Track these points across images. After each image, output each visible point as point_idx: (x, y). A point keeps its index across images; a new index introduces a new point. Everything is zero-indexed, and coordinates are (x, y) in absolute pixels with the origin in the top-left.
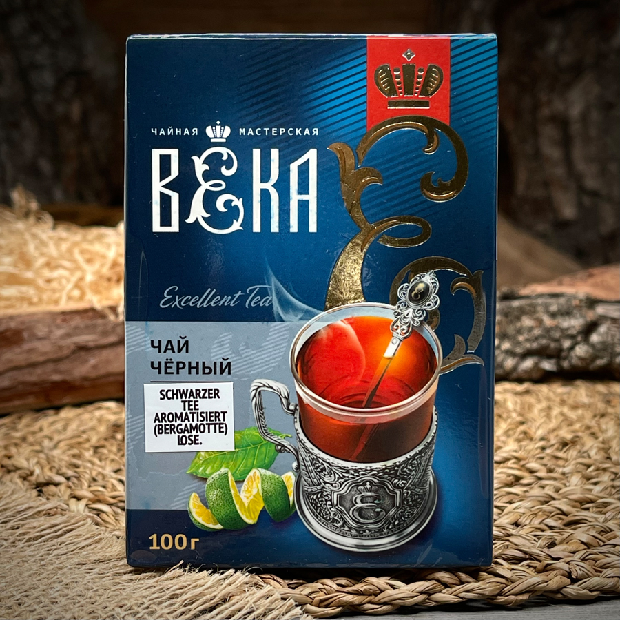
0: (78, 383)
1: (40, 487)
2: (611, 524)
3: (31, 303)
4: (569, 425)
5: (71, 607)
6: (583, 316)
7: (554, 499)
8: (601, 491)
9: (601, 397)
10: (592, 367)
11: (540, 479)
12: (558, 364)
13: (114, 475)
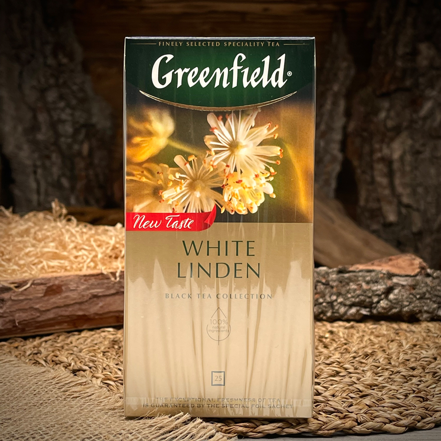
0: (92, 316)
1: (75, 372)
2: (384, 397)
3: (66, 270)
4: (372, 346)
5: (98, 428)
6: (385, 284)
7: (356, 384)
8: (383, 380)
9: (394, 331)
10: (390, 313)
11: (350, 373)
12: (370, 311)
13: (116, 366)
